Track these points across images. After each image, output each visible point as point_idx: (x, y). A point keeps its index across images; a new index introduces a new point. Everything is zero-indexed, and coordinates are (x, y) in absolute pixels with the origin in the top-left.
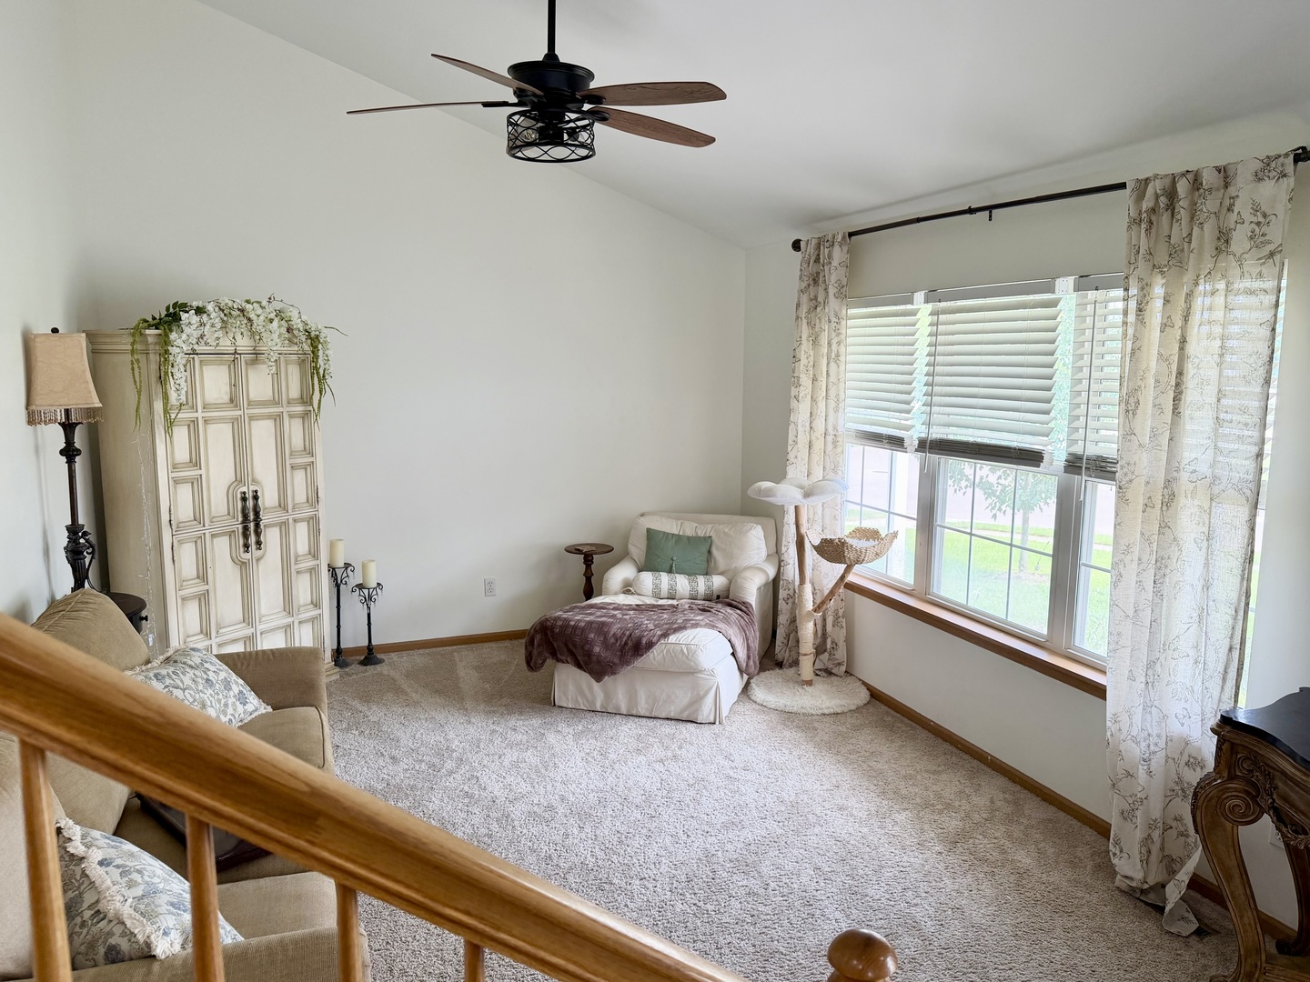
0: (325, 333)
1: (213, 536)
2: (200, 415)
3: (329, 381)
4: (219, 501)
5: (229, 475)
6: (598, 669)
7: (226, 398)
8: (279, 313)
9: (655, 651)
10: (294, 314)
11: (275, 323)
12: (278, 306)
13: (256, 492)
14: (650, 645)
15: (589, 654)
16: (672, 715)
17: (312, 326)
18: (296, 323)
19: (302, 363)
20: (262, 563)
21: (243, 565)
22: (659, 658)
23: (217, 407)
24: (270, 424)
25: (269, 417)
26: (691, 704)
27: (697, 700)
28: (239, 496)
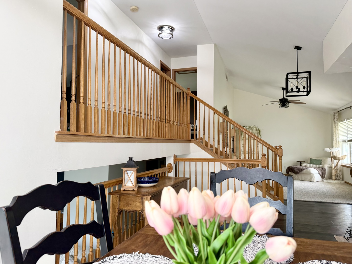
0: (261, 129)
3: (261, 136)
6: (296, 173)
8: (255, 127)
9: (304, 171)
10: (257, 127)
11: (255, 128)
12: (255, 126)
14: (304, 170)
15: (295, 171)
16: (308, 180)
17: (259, 129)
18: (257, 128)
19: (258, 133)
22: (305, 171)
26: (310, 179)
27: (311, 178)
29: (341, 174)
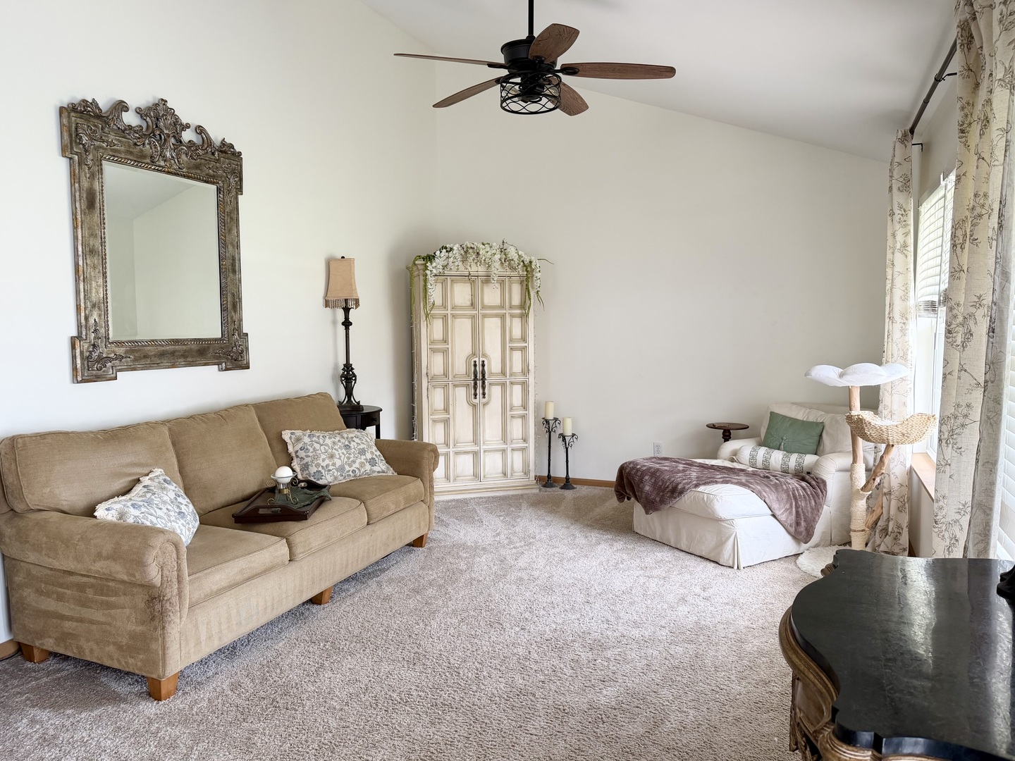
0: (535, 262)
1: (455, 386)
2: (449, 312)
4: (460, 366)
5: (469, 350)
6: (650, 506)
7: (469, 303)
9: (685, 496)
10: (512, 251)
13: (483, 362)
14: (682, 492)
15: (641, 491)
16: (703, 554)
17: (526, 258)
19: (521, 283)
20: (487, 407)
21: (474, 406)
22: (689, 502)
23: (462, 308)
24: (498, 321)
25: (496, 316)
26: (716, 546)
28: (473, 363)
29: (904, 520)
